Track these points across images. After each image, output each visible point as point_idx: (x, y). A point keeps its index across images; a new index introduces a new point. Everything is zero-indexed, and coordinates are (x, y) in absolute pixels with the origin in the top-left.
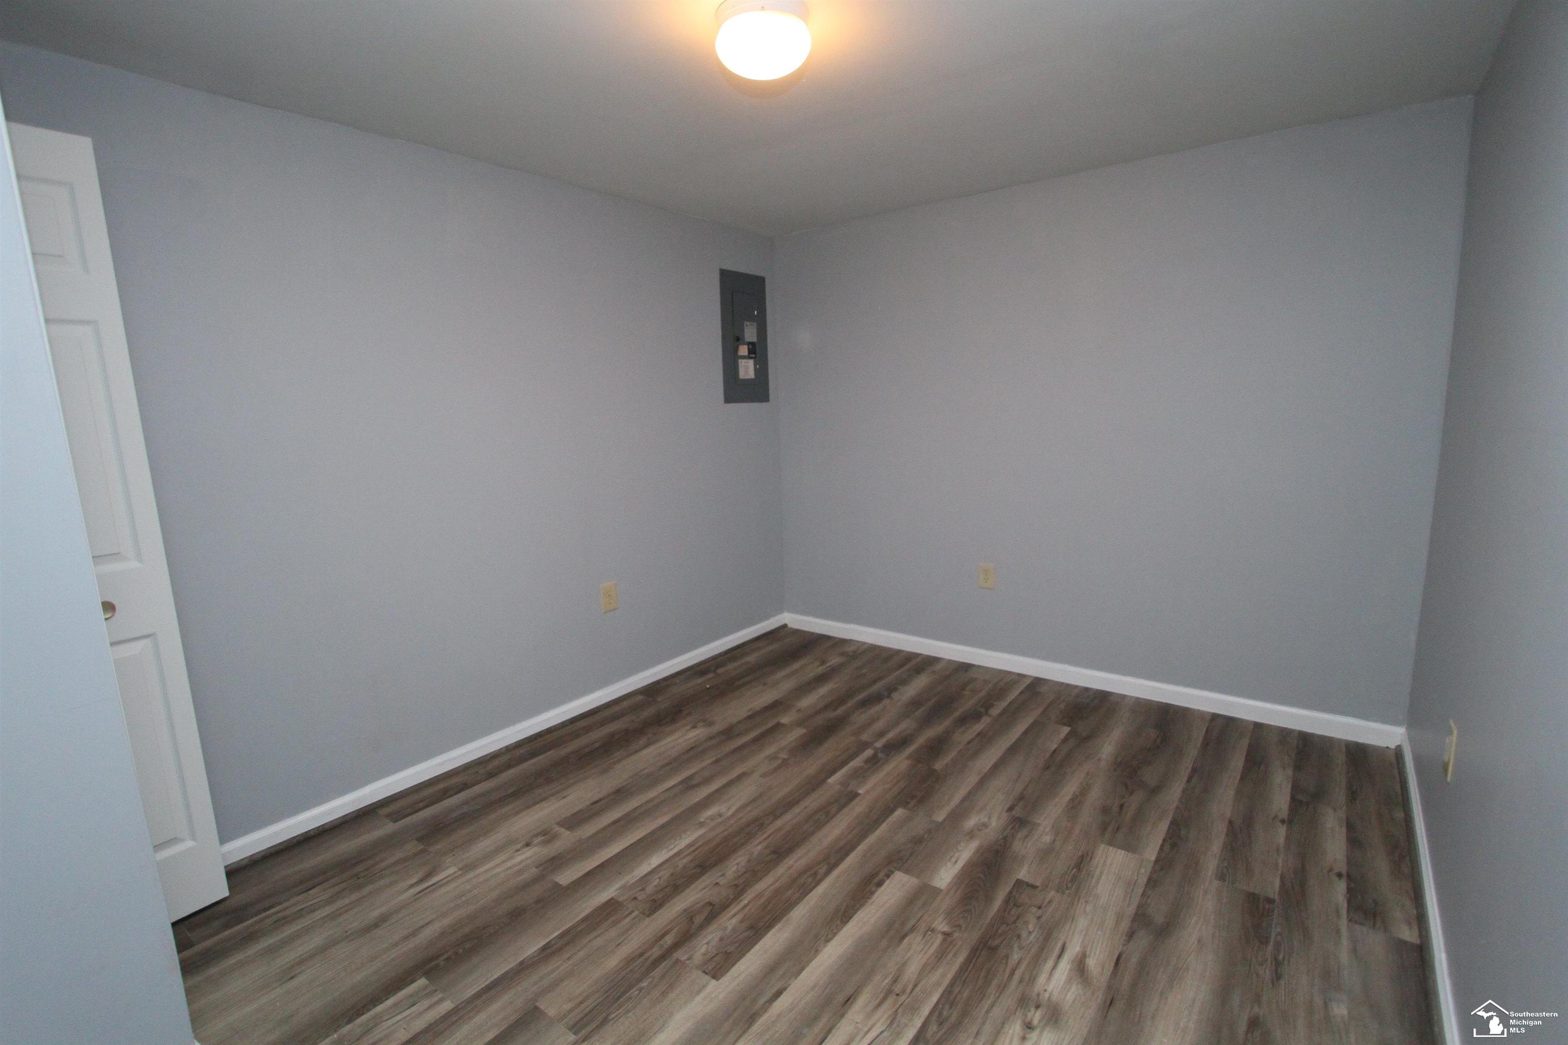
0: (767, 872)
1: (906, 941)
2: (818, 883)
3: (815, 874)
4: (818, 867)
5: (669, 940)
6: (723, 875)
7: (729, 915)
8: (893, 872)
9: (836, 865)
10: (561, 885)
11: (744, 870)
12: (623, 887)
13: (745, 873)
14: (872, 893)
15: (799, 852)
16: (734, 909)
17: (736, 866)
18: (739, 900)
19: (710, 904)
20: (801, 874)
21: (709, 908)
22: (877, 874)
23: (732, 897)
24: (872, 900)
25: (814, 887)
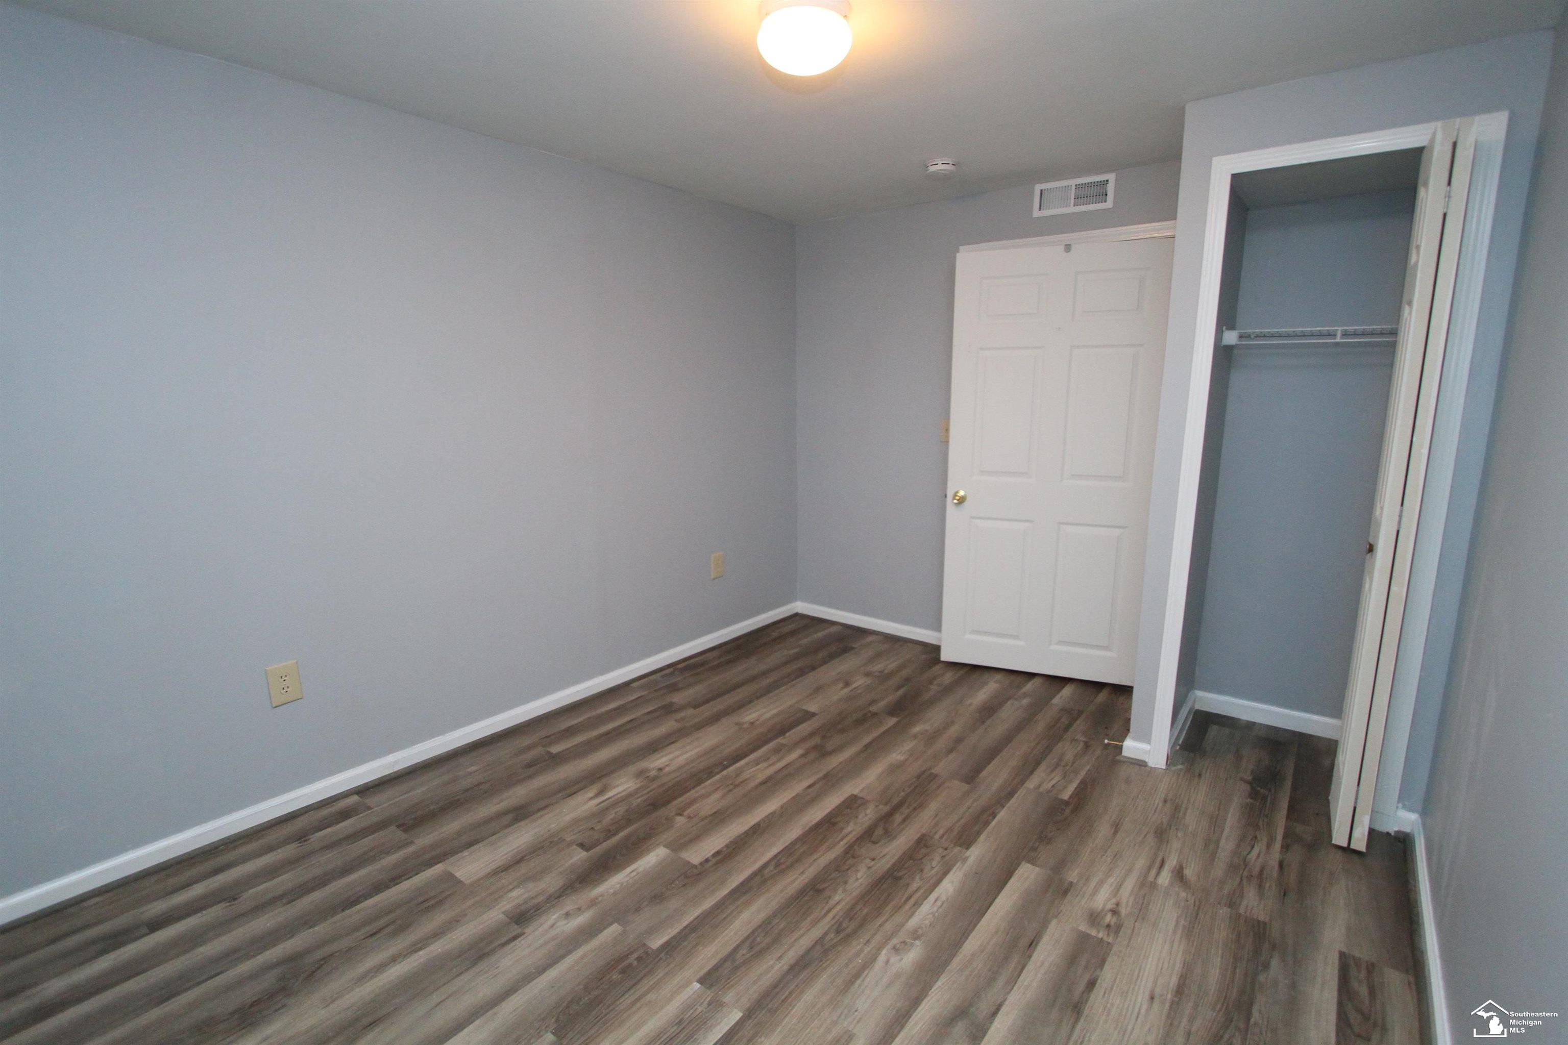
0: (826, 869)
1: (713, 811)
2: (775, 856)
3: (777, 866)
4: (773, 873)
5: (898, 818)
6: (870, 868)
7: (854, 833)
8: (701, 864)
9: (755, 874)
10: (1028, 863)
11: (849, 872)
12: (965, 860)
13: (847, 870)
14: (727, 846)
15: (792, 890)
16: (851, 838)
17: (859, 877)
18: (848, 845)
19: (875, 843)
20: (791, 866)
21: (874, 838)
22: (716, 864)
23: (856, 847)
24: (730, 840)
25: (779, 853)
